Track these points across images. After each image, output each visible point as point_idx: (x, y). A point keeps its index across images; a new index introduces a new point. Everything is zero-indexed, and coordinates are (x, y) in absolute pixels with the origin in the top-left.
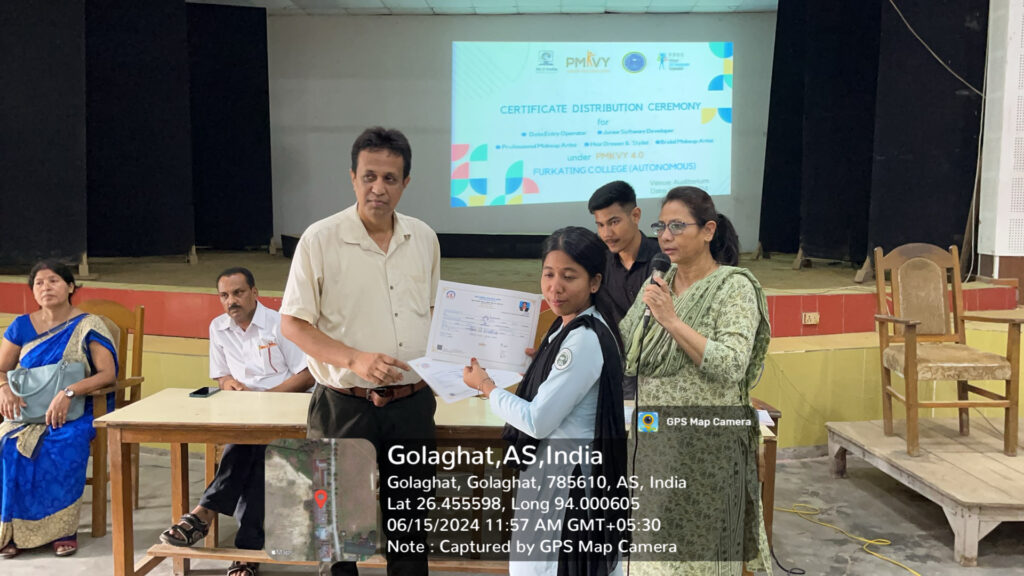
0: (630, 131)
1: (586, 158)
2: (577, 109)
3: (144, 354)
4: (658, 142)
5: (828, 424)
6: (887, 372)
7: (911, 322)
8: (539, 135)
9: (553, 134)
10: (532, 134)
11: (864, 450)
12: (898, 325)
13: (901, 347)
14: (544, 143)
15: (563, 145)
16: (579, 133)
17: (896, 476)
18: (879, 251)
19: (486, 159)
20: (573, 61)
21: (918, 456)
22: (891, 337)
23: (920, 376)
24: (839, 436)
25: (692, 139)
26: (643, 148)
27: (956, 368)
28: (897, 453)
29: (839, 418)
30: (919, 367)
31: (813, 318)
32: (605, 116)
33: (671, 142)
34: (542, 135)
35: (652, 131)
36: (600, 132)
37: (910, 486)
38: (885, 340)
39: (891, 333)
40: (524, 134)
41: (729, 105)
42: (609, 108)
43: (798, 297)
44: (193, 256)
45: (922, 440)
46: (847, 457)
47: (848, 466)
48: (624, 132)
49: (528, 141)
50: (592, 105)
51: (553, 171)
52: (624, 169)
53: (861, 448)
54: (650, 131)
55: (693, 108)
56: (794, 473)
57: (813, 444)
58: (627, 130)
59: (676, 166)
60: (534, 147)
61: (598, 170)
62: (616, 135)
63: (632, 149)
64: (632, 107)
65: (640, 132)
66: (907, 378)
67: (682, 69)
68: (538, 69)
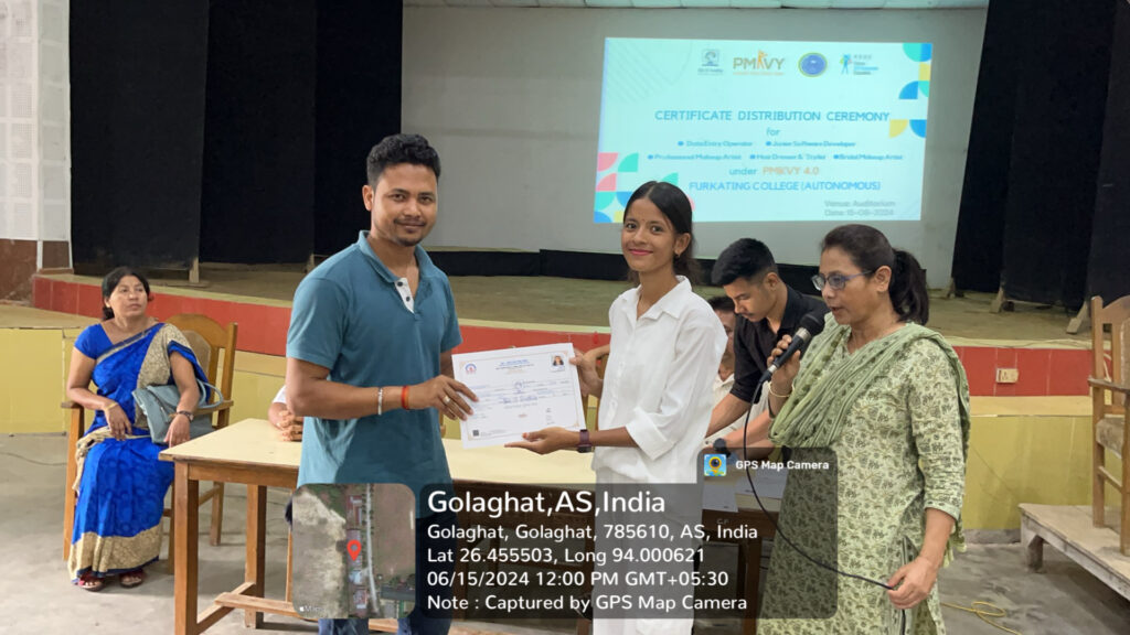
0: (804, 143)
1: (751, 172)
2: (744, 116)
3: (234, 373)
4: (836, 157)
5: (1022, 505)
6: (1100, 449)
9: (714, 144)
10: (690, 144)
11: (1066, 543)
12: (1116, 393)
13: (1120, 419)
14: (704, 154)
15: (726, 157)
16: (744, 144)
17: (1103, 578)
18: (1097, 300)
19: (635, 170)
20: (741, 62)
22: (1109, 406)
24: (1036, 523)
25: (877, 155)
26: (818, 163)
28: (1107, 550)
29: (1035, 498)
31: (1009, 375)
32: (776, 125)
33: (852, 157)
34: (701, 144)
35: (830, 144)
36: (769, 144)
37: (1122, 593)
38: (1100, 410)
39: (1108, 402)
40: (681, 144)
41: (924, 116)
42: (780, 116)
43: (991, 350)
46: (1044, 545)
47: (1045, 557)
48: (797, 144)
49: (685, 151)
50: (761, 113)
51: (712, 186)
52: (795, 186)
53: (1063, 539)
54: (827, 144)
55: (880, 119)
56: (975, 562)
57: (1002, 527)
58: (800, 140)
59: (856, 185)
60: (692, 157)
61: (765, 186)
62: (787, 147)
63: (805, 163)
64: (808, 116)
65: (816, 144)
66: (1124, 459)
67: (868, 73)
68: (700, 70)
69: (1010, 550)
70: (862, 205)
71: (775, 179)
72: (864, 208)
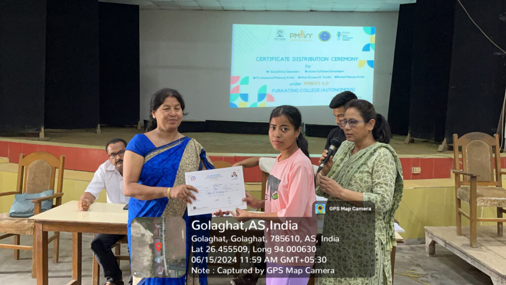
0: (322, 71)
1: (299, 84)
2: (295, 59)
4: (336, 77)
5: (425, 227)
6: (459, 201)
7: (474, 175)
9: (282, 72)
10: (272, 72)
11: (446, 243)
12: (465, 176)
13: (468, 188)
14: (278, 77)
15: (287, 77)
16: (295, 72)
17: (464, 258)
18: (455, 136)
19: (248, 84)
20: (293, 35)
21: (476, 248)
22: (462, 182)
23: (478, 204)
24: (432, 234)
25: (354, 76)
26: (328, 80)
27: (497, 200)
28: (464, 245)
29: (431, 224)
30: (478, 200)
31: (417, 170)
32: (309, 63)
33: (342, 77)
34: (276, 72)
35: (333, 71)
36: (306, 71)
37: (473, 265)
38: (458, 183)
39: (461, 180)
40: (268, 72)
42: (311, 59)
43: (409, 159)
44: (99, 130)
45: (478, 239)
46: (436, 245)
47: (436, 250)
48: (319, 72)
49: (270, 75)
50: (303, 58)
51: (282, 91)
52: (318, 90)
53: (444, 241)
55: (354, 60)
56: (407, 253)
57: (417, 237)
58: (320, 70)
60: (273, 78)
61: (305, 90)
62: (313, 73)
63: (322, 80)
64: (323, 59)
65: (327, 72)
66: (470, 205)
67: (349, 40)
68: (276, 39)
69: (420, 247)
71: (309, 87)
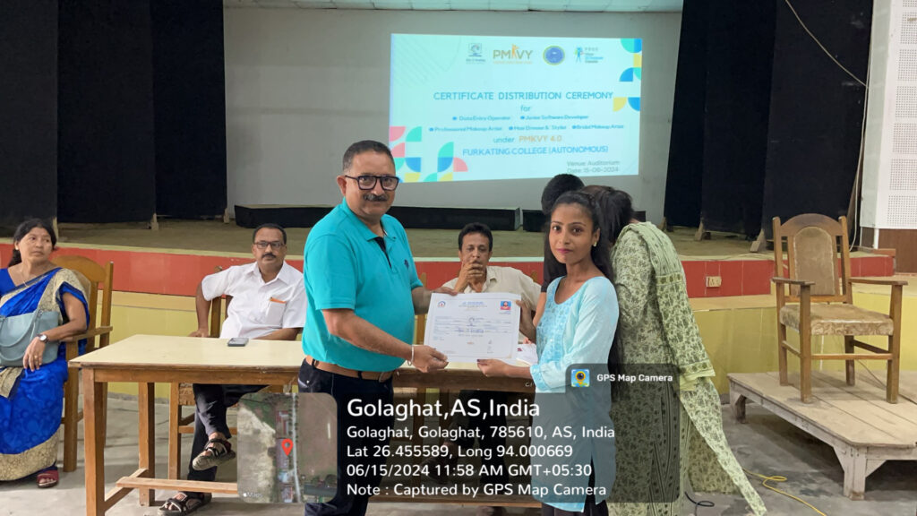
0: (550, 117)
1: (510, 140)
2: (503, 96)
3: (112, 307)
4: (574, 127)
5: (729, 375)
6: (783, 328)
7: (806, 283)
8: (468, 119)
9: (481, 119)
10: (462, 118)
11: (762, 397)
12: (792, 285)
13: (797, 306)
14: (473, 127)
15: (490, 128)
16: (504, 118)
17: (790, 420)
18: (776, 220)
19: (420, 140)
20: (499, 53)
21: (811, 403)
22: (787, 297)
23: (813, 331)
24: (741, 386)
25: (605, 125)
26: (561, 132)
27: (845, 325)
28: (791, 400)
29: (738, 370)
30: (812, 325)
31: (715, 281)
32: (528, 103)
33: (586, 127)
34: (471, 119)
35: (569, 118)
36: (523, 118)
37: (805, 429)
38: (782, 300)
39: (787, 292)
40: (455, 118)
41: (638, 94)
42: (531, 96)
43: (702, 263)
44: (155, 223)
45: (814, 389)
46: (746, 405)
47: (747, 413)
48: (544, 118)
49: (459, 124)
50: (516, 93)
51: (481, 152)
52: (544, 151)
54: (567, 117)
55: (606, 97)
58: (547, 115)
59: (590, 149)
60: (464, 130)
61: (521, 151)
62: (537, 120)
63: (551, 133)
64: (551, 96)
65: (559, 118)
66: (801, 333)
67: (596, 62)
68: (468, 60)
70: (595, 164)
71: (528, 145)
72: (596, 167)
